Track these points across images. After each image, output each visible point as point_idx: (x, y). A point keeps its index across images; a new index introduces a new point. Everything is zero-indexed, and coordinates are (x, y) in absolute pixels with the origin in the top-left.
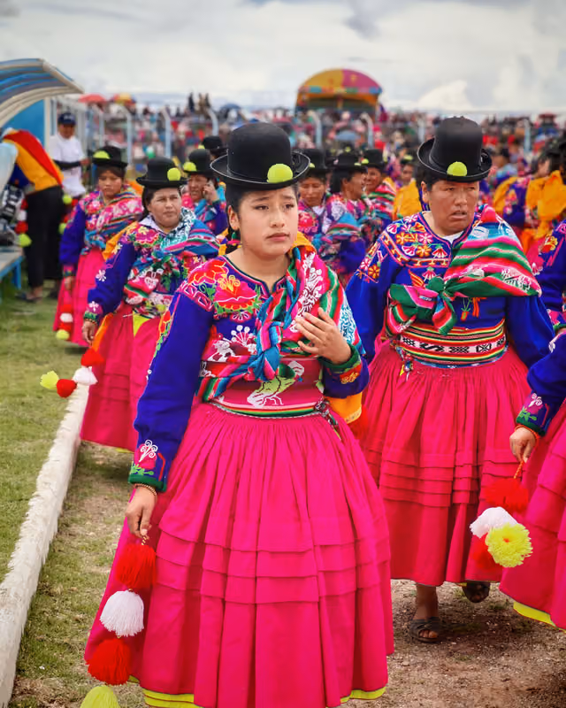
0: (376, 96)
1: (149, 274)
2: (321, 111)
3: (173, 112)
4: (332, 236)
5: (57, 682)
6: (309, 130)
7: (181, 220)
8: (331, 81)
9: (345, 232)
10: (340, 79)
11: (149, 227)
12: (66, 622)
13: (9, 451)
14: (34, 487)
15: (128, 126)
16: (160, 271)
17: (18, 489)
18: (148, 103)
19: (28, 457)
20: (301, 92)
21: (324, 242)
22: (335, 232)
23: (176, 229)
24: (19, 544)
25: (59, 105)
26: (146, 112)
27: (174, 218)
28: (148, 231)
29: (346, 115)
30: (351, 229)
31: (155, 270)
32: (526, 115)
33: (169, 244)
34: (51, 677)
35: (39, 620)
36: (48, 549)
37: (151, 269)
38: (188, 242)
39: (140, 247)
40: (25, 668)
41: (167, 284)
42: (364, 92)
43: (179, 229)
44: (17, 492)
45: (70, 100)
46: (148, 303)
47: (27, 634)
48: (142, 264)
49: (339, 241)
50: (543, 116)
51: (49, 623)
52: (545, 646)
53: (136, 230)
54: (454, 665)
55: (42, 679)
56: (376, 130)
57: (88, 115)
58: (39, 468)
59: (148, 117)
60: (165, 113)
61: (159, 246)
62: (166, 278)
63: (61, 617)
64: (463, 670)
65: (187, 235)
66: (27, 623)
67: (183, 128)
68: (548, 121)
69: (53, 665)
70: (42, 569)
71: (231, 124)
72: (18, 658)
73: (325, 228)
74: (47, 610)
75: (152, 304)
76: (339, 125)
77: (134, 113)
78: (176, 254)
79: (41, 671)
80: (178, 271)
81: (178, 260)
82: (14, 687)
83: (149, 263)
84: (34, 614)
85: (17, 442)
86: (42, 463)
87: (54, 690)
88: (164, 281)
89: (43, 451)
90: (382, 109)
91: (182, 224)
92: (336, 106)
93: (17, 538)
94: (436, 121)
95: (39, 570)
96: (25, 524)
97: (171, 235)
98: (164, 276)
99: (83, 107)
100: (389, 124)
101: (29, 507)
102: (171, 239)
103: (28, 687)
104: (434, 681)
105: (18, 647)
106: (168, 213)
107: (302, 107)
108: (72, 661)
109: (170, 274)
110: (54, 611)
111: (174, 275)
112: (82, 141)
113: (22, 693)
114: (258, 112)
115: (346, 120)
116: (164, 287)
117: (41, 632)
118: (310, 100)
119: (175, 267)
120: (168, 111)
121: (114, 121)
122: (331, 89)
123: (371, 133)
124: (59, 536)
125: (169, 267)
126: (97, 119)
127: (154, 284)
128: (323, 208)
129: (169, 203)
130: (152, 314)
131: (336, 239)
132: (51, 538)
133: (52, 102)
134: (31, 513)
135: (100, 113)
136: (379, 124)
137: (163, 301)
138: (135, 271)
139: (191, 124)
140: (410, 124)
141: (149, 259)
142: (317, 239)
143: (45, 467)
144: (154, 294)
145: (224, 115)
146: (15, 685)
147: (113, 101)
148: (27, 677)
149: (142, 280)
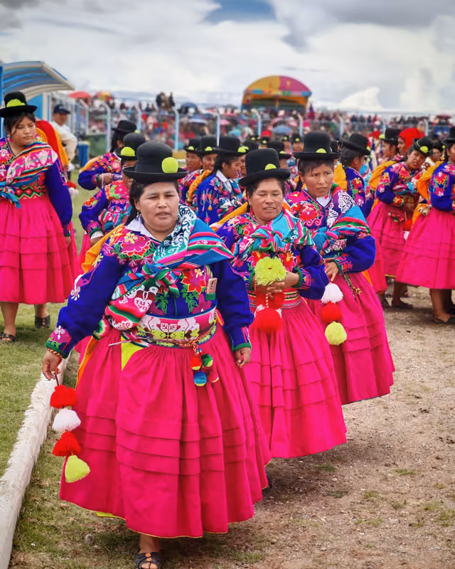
0: (306, 98)
1: (139, 294)
2: (262, 109)
3: (144, 107)
4: (337, 230)
5: (44, 556)
6: (252, 124)
7: (178, 222)
8: (271, 86)
9: (353, 227)
10: (278, 84)
11: (137, 233)
12: (53, 509)
13: (9, 372)
14: (29, 401)
15: (108, 117)
16: (153, 290)
17: (16, 402)
18: (124, 99)
19: (24, 377)
20: (247, 93)
21: (329, 236)
22: (342, 227)
23: (172, 234)
24: (16, 446)
25: (54, 100)
26: (123, 106)
27: (169, 221)
28: (136, 238)
29: (282, 113)
30: (359, 223)
31: (147, 289)
32: (427, 116)
33: (164, 255)
34: (40, 551)
35: (32, 507)
36: (39, 450)
37: (142, 288)
38: (189, 250)
39: (128, 260)
40: (19, 544)
41: (163, 304)
42: (296, 94)
43: (176, 234)
44: (15, 405)
45: (63, 95)
46: (141, 329)
47: (21, 518)
48: (131, 281)
49: (345, 237)
50: (440, 117)
51: (39, 510)
52: (435, 537)
53: (122, 238)
54: (362, 551)
55: (33, 553)
56: (305, 125)
57: (76, 108)
58: (34, 386)
59: (124, 110)
60: (137, 107)
61: (151, 257)
62: (161, 298)
63: (49, 505)
64: (369, 555)
65: (186, 242)
66: (22, 508)
67: (151, 120)
68: (444, 121)
69: (42, 542)
70: (35, 466)
71: (190, 117)
72: (14, 536)
73: (330, 221)
74: (38, 499)
75: (146, 329)
76: (276, 120)
77: (112, 107)
78: (174, 267)
79: (32, 547)
80: (177, 289)
81: (176, 276)
82: (11, 559)
83: (140, 280)
84: (27, 502)
85: (16, 365)
86: (35, 383)
87: (43, 562)
88: (159, 301)
89: (37, 372)
90: (311, 109)
91: (180, 228)
92: (274, 105)
93: (15, 441)
94: (354, 119)
95: (32, 467)
96: (22, 430)
97: (166, 242)
98: (159, 295)
99: (73, 101)
100: (316, 120)
101: (24, 417)
102: (167, 247)
103: (22, 559)
104: (346, 563)
105: (14, 528)
106: (162, 214)
107: (247, 105)
108: (57, 540)
109: (166, 293)
110: (44, 500)
111: (171, 294)
112: (71, 128)
113: (17, 564)
114: (212, 109)
115: (281, 116)
116: (159, 308)
117: (32, 517)
118: (254, 100)
119: (171, 285)
120: (140, 106)
121: (97, 113)
122: (270, 92)
123: (301, 127)
124: (48, 441)
125: (165, 285)
126: (83, 111)
127: (147, 306)
128: (328, 200)
129: (162, 201)
130: (146, 341)
131: (342, 235)
132: (41, 443)
133: (48, 96)
134: (27, 422)
135: (86, 106)
136: (308, 121)
137: (159, 326)
138: (122, 289)
139: (157, 118)
140: (334, 121)
141: (140, 275)
142: (321, 232)
143: (37, 385)
144: (148, 317)
145: (184, 110)
146: (12, 558)
147: (96, 97)
148: (21, 552)
149: (131, 301)
